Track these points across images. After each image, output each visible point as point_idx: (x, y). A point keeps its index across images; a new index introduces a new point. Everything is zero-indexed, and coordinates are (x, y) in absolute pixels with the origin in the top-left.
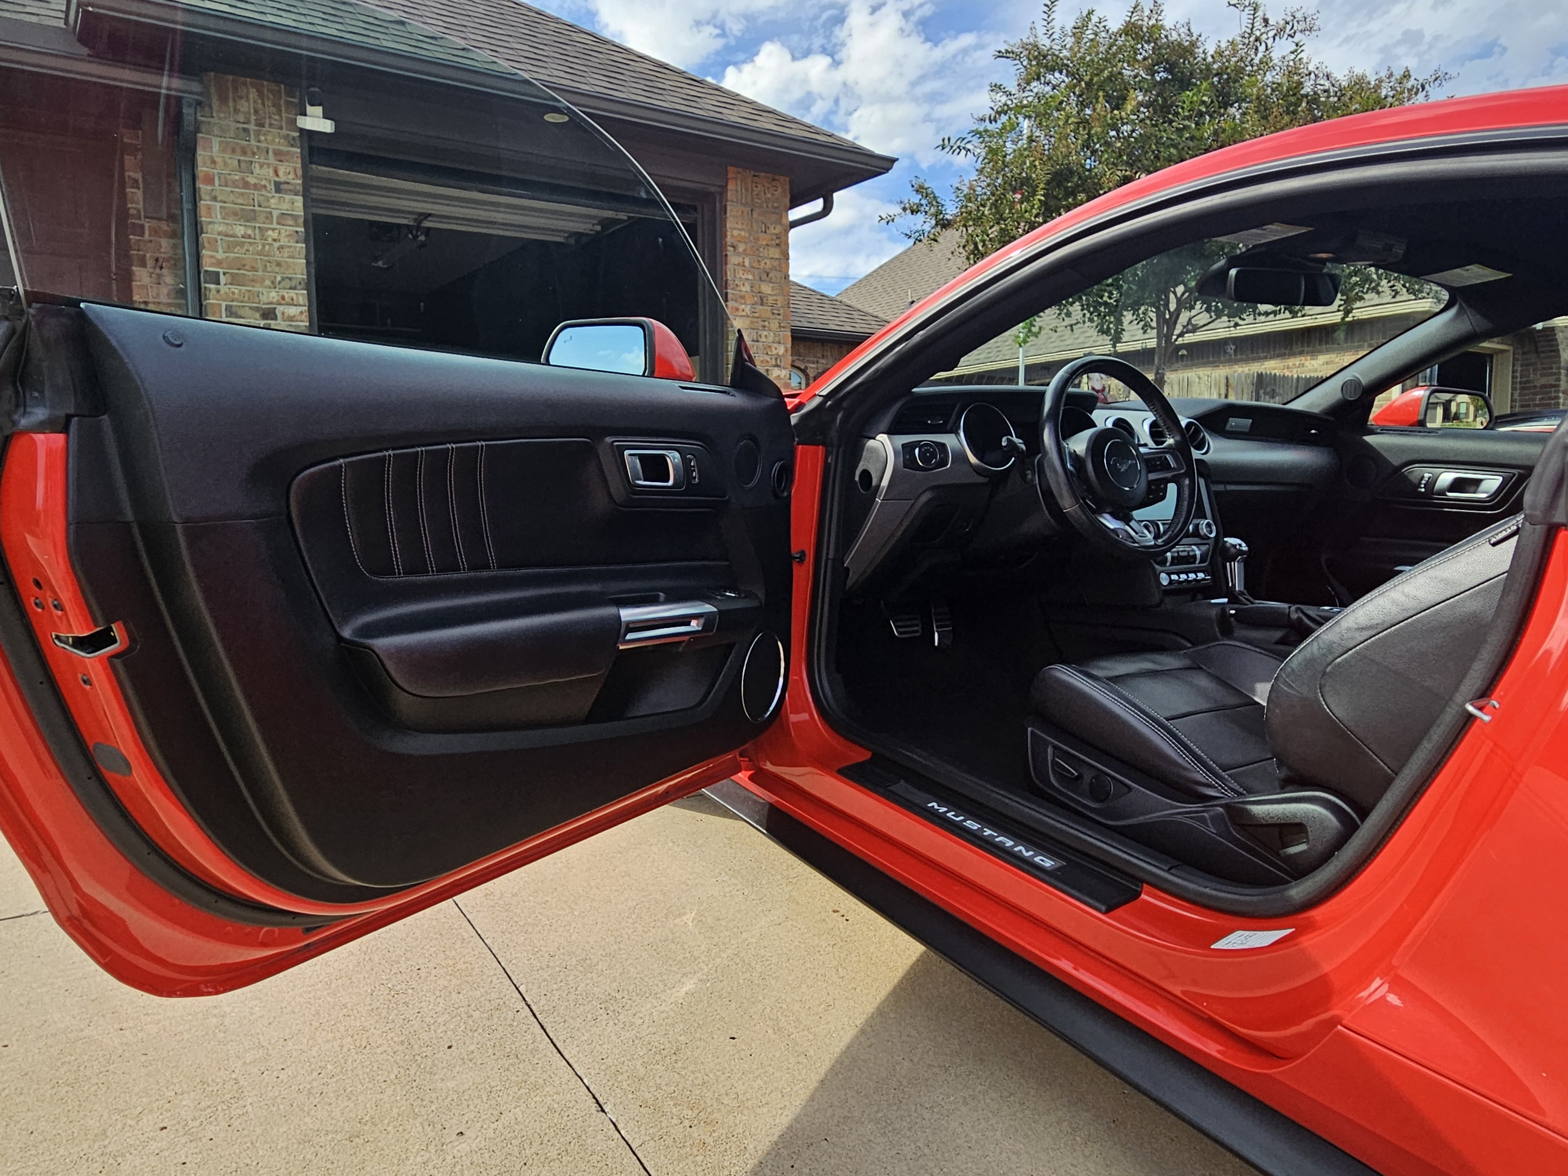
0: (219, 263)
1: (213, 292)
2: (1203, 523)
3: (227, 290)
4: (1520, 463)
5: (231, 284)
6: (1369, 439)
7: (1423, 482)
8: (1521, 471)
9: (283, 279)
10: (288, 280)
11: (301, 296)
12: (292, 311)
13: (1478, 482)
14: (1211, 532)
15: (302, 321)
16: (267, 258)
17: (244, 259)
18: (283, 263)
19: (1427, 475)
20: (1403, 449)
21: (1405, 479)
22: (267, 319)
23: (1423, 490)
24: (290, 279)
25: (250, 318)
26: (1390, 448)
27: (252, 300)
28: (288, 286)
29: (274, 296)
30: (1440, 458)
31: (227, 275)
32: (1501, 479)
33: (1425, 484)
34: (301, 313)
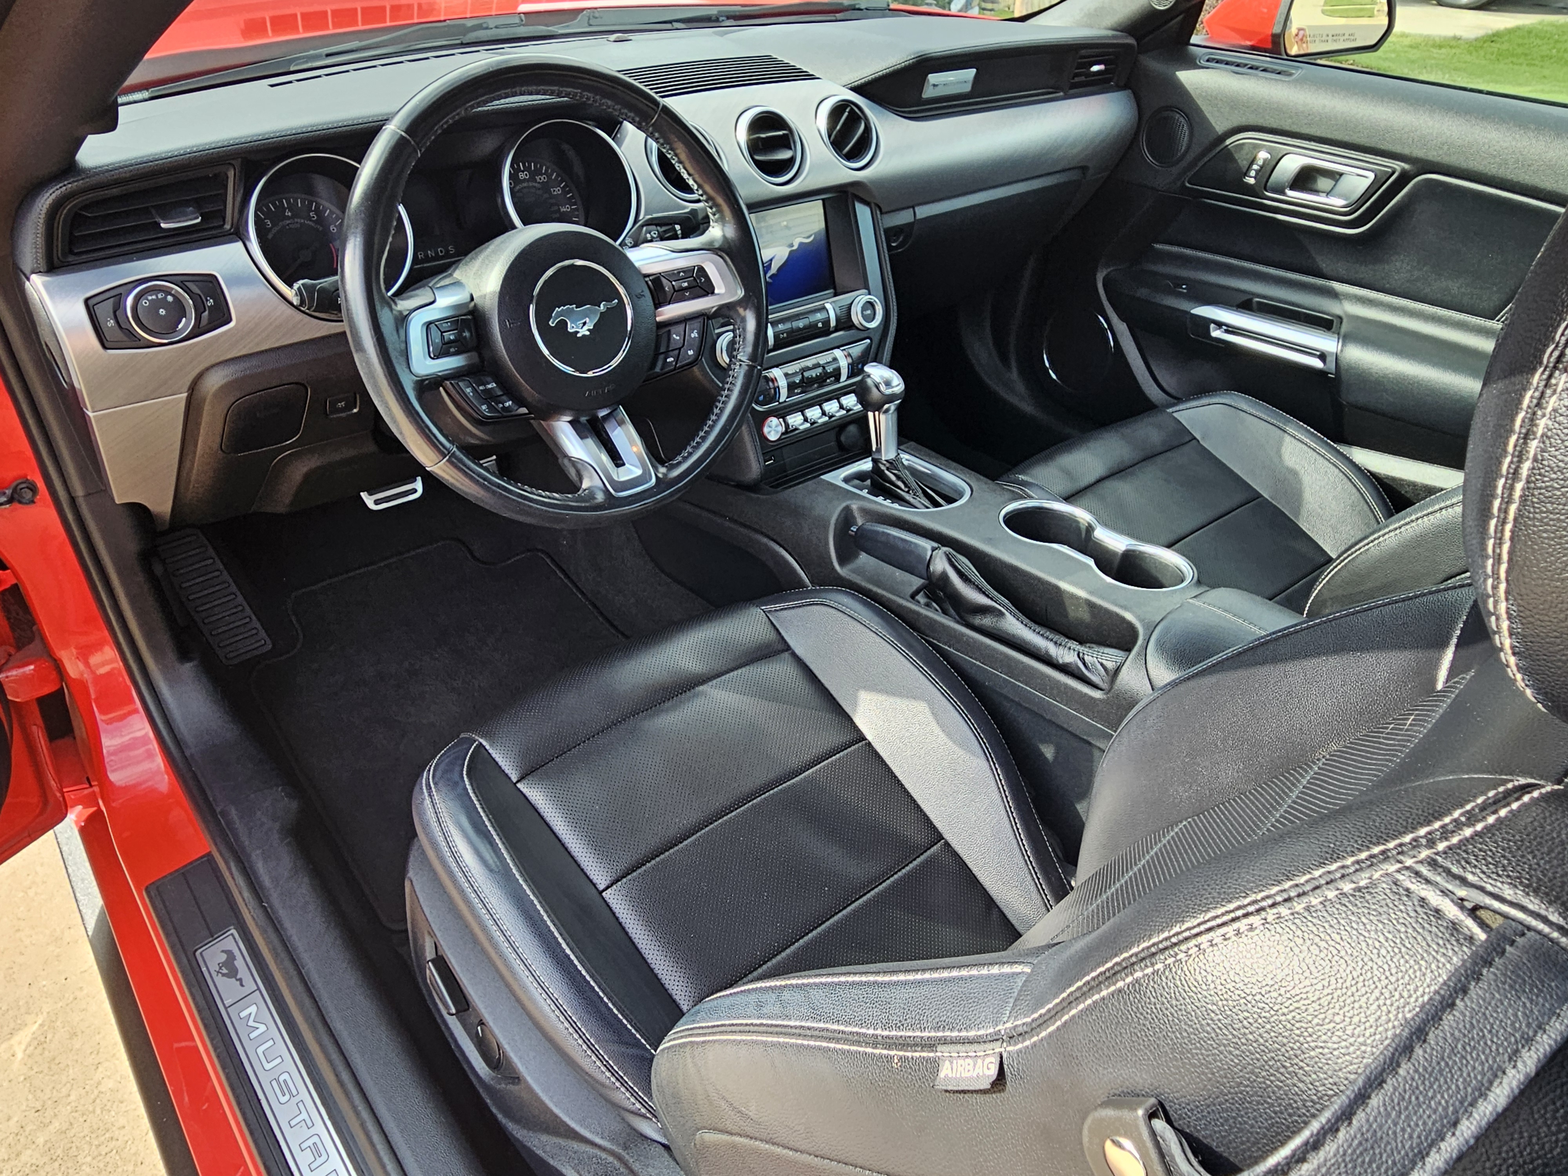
2: (861, 298)
4: (1406, 151)
6: (1186, 77)
7: (1255, 167)
8: (1407, 166)
13: (1336, 176)
14: (872, 318)
19: (1263, 155)
20: (1234, 103)
21: (1228, 156)
23: (1252, 181)
26: (1216, 98)
30: (1287, 126)
32: (1371, 176)
33: (1257, 172)
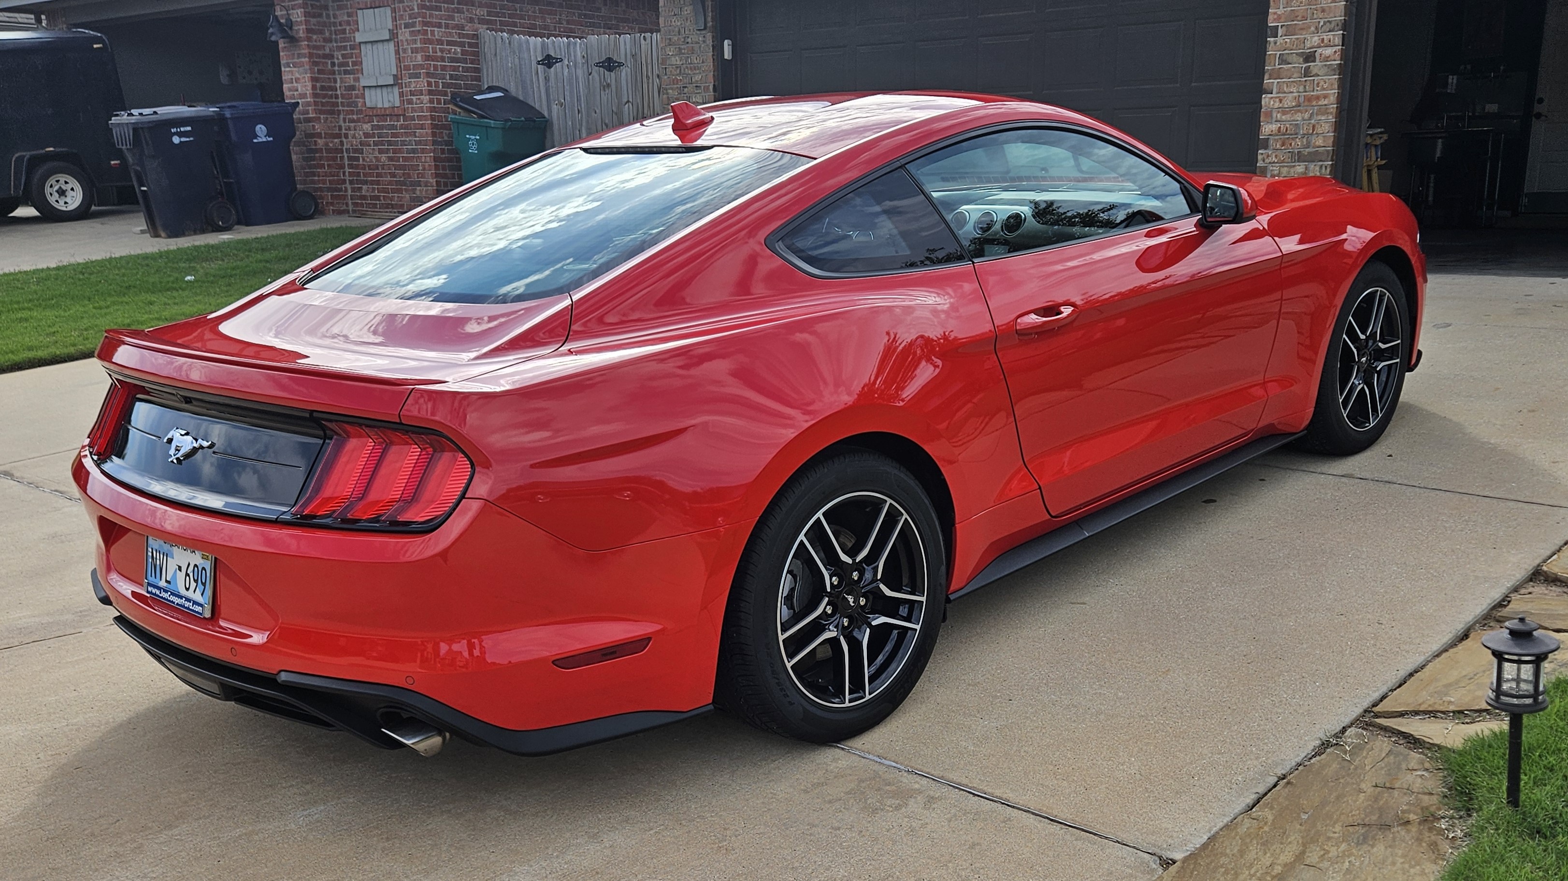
0: (1279, 18)
1: (1272, 44)
3: (1282, 41)
5: (1285, 36)
9: (1325, 23)
10: (1328, 24)
11: (1336, 37)
12: (1329, 51)
15: (1335, 60)
16: (1315, 7)
17: (1297, 11)
18: (1327, 9)
22: (1308, 62)
24: (1330, 22)
25: (1295, 63)
27: (1299, 47)
28: (1328, 30)
29: (1316, 40)
31: (1284, 28)
34: (1335, 52)
